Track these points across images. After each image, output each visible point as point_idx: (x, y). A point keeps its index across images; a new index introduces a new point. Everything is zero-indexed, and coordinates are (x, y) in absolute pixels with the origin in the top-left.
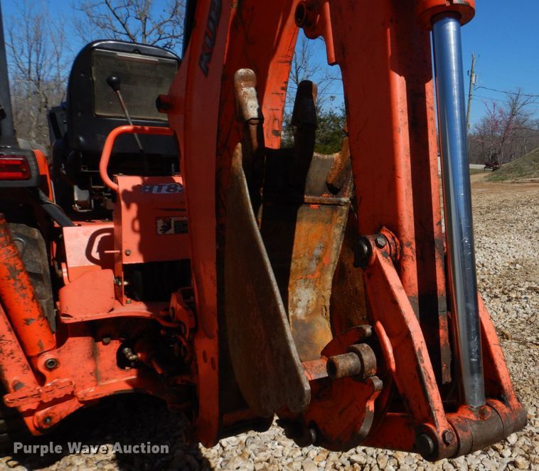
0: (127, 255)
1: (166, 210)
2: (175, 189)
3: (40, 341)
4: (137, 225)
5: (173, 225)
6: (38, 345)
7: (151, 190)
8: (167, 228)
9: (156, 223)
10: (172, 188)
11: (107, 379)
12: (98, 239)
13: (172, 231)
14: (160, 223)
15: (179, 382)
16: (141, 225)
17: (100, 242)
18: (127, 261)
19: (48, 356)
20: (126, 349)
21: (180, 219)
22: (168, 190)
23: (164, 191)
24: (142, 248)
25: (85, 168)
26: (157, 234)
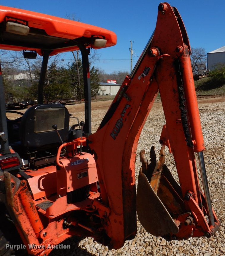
0: (69, 189)
1: (80, 170)
2: (81, 161)
3: (40, 227)
4: (71, 178)
5: (82, 175)
6: (40, 228)
7: (74, 164)
8: (80, 176)
9: (77, 175)
10: (80, 161)
11: (60, 235)
12: (41, 180)
13: (82, 177)
14: (78, 175)
15: (99, 230)
16: (72, 177)
17: (42, 182)
18: (68, 191)
19: (44, 232)
20: (65, 222)
21: (84, 172)
22: (79, 163)
23: (78, 163)
24: (73, 185)
25: (28, 152)
26: (77, 179)
